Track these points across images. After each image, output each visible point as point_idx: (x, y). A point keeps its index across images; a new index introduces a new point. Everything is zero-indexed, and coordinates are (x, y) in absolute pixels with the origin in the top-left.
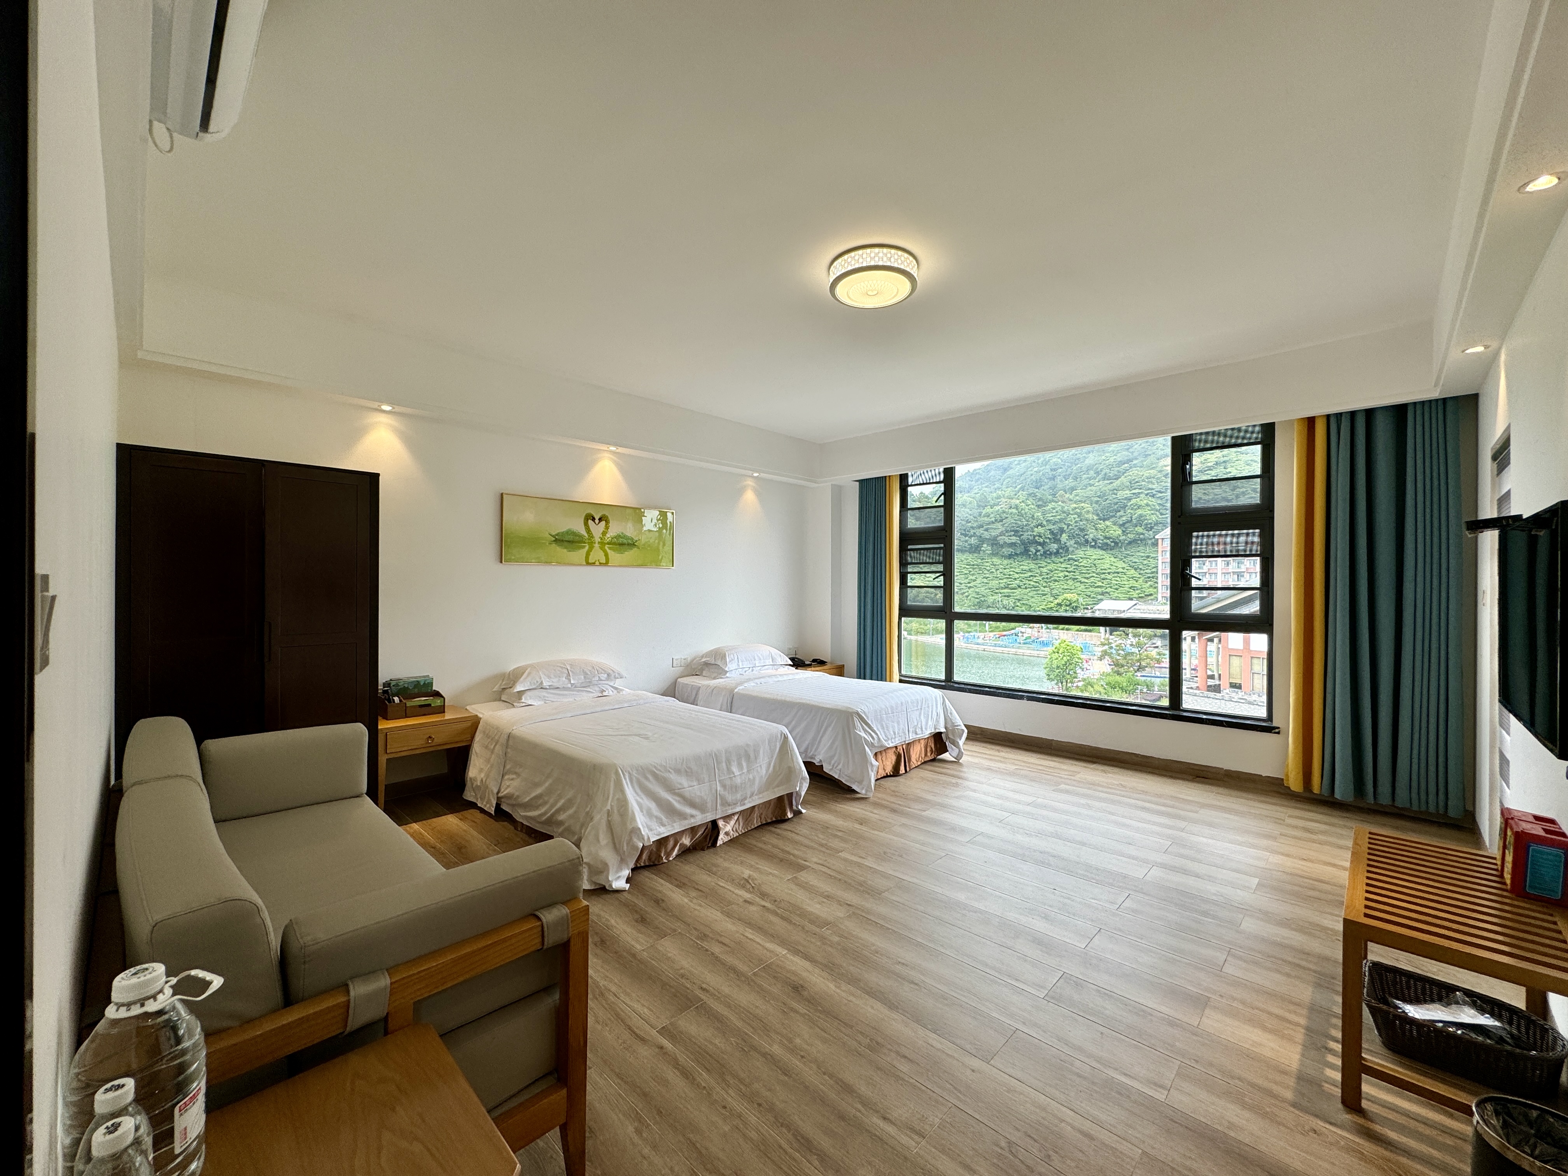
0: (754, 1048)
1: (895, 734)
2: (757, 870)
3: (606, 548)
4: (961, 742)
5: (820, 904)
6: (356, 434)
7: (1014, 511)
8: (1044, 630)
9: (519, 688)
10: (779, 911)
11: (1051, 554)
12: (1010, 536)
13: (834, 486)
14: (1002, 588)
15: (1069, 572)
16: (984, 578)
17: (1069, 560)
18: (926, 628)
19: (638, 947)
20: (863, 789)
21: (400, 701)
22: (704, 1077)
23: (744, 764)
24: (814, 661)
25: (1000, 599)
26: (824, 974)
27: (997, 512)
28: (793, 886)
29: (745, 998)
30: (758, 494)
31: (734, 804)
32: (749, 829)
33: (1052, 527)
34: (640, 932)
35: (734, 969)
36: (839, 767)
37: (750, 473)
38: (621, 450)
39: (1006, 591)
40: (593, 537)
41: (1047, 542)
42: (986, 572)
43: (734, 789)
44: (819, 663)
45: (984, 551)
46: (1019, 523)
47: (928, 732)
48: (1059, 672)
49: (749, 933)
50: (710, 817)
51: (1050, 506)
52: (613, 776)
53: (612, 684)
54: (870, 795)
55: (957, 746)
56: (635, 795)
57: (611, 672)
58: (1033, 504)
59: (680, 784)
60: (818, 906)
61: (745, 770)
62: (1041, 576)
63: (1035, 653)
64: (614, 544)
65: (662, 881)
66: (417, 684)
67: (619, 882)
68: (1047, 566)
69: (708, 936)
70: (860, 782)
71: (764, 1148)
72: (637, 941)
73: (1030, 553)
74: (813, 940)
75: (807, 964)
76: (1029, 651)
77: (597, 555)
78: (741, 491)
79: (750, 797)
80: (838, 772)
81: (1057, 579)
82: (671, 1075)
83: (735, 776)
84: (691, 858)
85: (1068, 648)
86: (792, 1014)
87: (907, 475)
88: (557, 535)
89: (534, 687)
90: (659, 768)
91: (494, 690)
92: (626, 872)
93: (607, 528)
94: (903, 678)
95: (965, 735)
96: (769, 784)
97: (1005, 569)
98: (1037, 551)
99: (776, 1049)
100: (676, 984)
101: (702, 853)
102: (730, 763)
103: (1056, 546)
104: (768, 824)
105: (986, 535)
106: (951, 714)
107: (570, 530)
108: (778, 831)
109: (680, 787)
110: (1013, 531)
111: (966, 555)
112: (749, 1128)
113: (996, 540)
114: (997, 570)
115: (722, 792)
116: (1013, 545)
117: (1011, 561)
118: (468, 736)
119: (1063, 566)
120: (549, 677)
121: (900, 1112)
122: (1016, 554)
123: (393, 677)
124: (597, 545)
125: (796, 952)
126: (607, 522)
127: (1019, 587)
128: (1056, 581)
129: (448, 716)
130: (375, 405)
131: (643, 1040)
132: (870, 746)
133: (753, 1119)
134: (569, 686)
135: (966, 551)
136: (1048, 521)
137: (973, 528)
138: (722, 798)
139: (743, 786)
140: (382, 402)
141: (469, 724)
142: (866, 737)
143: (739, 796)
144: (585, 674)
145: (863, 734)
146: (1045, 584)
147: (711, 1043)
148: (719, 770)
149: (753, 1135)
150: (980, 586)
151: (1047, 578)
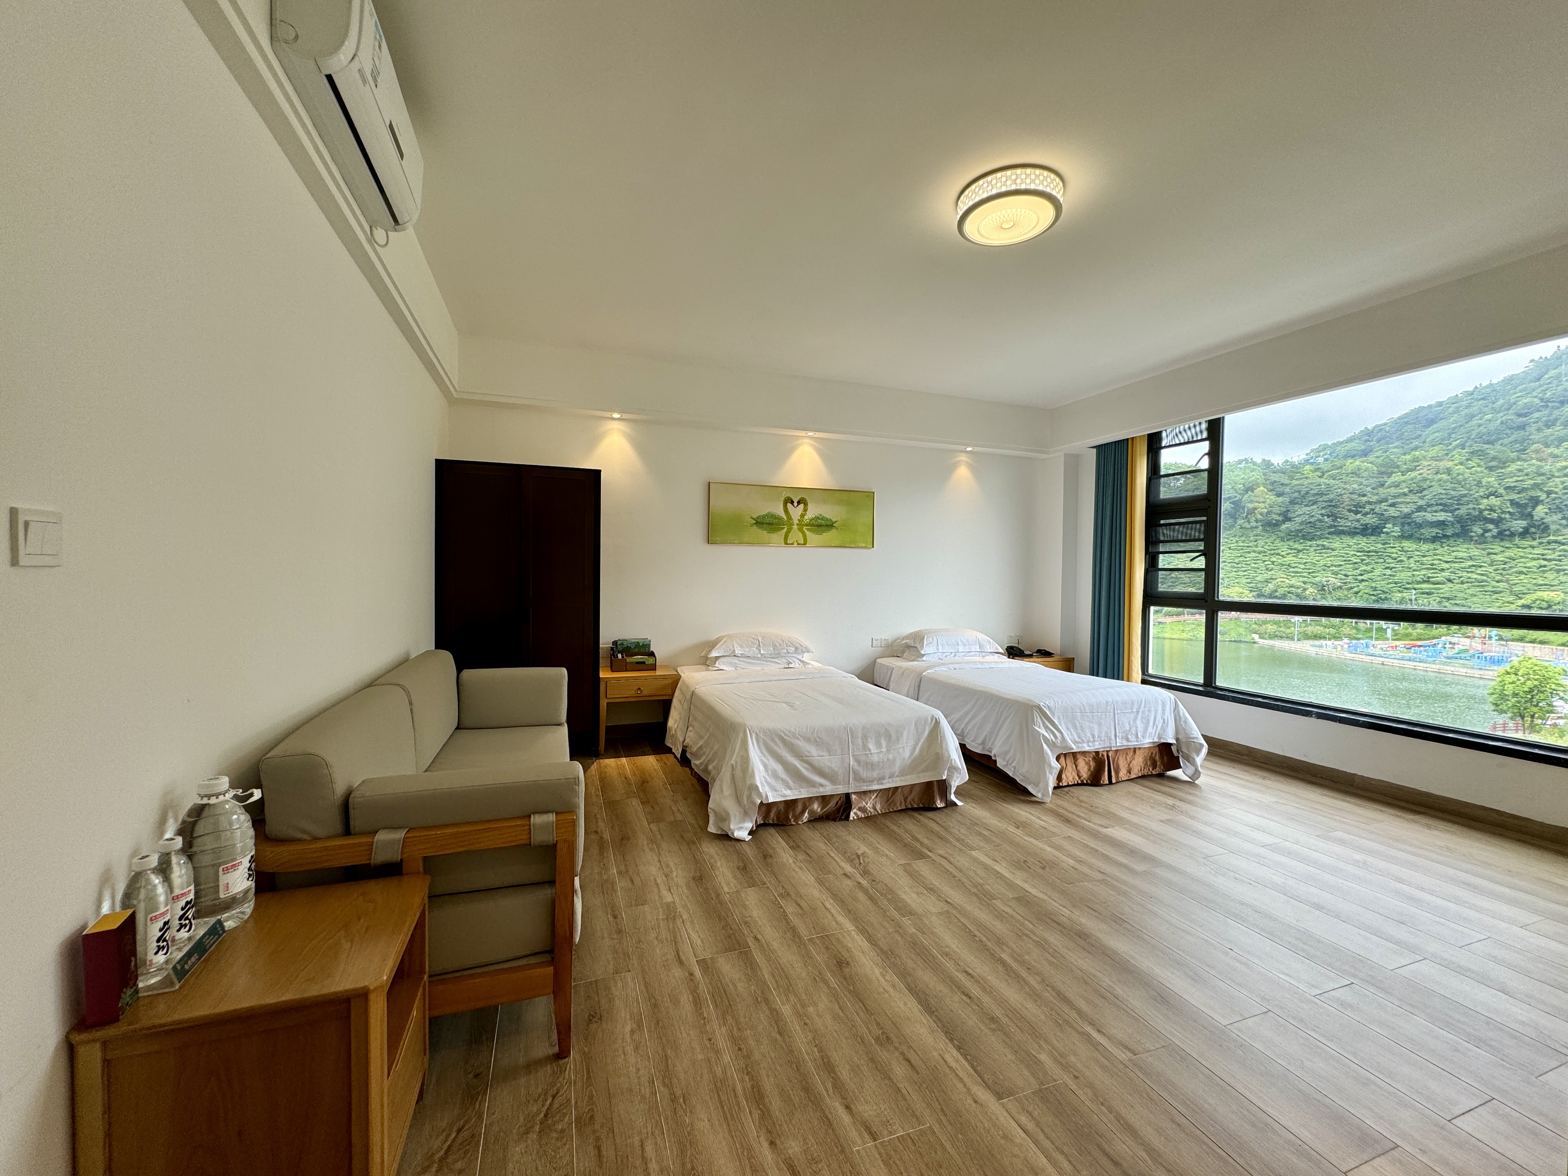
0: (767, 1001)
1: (1093, 736)
2: (876, 850)
3: (804, 529)
4: (1199, 759)
5: (918, 894)
6: (594, 441)
7: (1445, 477)
8: (1493, 641)
9: (714, 654)
10: (871, 891)
11: (1512, 535)
12: (1436, 511)
13: (1067, 456)
14: (1419, 583)
15: (1550, 560)
16: (1387, 568)
17: (1549, 543)
18: (1288, 631)
19: (726, 889)
20: (1039, 792)
21: (623, 657)
22: (710, 1009)
23: (884, 743)
24: (1039, 651)
25: (1413, 597)
26: (878, 959)
27: (1412, 479)
28: (901, 873)
29: (788, 956)
30: (974, 470)
31: (870, 781)
32: (892, 810)
33: (1514, 496)
34: (735, 877)
35: (794, 930)
36: (1013, 765)
37: (962, 448)
38: (818, 435)
39: (1424, 586)
40: (791, 519)
41: (1505, 519)
42: (1390, 560)
43: (871, 766)
44: (1044, 654)
45: (1387, 533)
46: (1452, 493)
47: (1148, 740)
48: (1519, 702)
49: (830, 903)
50: (841, 790)
51: (1513, 467)
52: (741, 734)
53: (800, 657)
54: (1048, 800)
55: (1193, 763)
56: (760, 754)
57: (798, 646)
58: (1479, 466)
59: (809, 752)
60: (914, 896)
61: (884, 750)
62: (1491, 565)
63: (1477, 673)
64: (813, 525)
65: (780, 840)
66: (637, 644)
67: (742, 831)
68: (1501, 552)
69: (791, 896)
70: (1036, 785)
71: (720, 1086)
72: (728, 884)
73: (1473, 534)
74: (888, 926)
75: (865, 944)
76: (1465, 670)
77: (796, 535)
78: (953, 467)
79: (890, 778)
80: (1013, 769)
81: (1524, 570)
82: (685, 999)
83: (871, 754)
84: (818, 825)
85: (1536, 668)
86: (821, 984)
87: (1159, 434)
88: (758, 517)
89: (727, 654)
90: (788, 733)
91: (702, 655)
92: (749, 825)
93: (805, 510)
94: (1146, 678)
95: (1205, 750)
96: (912, 767)
97: (1424, 556)
98: (1486, 531)
99: (786, 1010)
100: (737, 928)
101: (832, 823)
102: (866, 739)
103: (1524, 523)
104: (914, 809)
105: (1392, 512)
106: (1185, 722)
107: (769, 513)
108: (920, 817)
109: (808, 754)
110: (1441, 504)
111: (1356, 538)
112: (719, 1066)
113: (1410, 518)
114: (1409, 558)
115: (856, 767)
116: (1442, 524)
117: (1437, 545)
118: (670, 692)
119: (1536, 551)
120: (741, 646)
121: (866, 1108)
122: (1445, 536)
123: (620, 638)
124: (795, 527)
125: (863, 931)
126: (806, 504)
127: (1450, 581)
128: (1521, 573)
129: (658, 672)
130: (608, 414)
131: (681, 962)
132: (1052, 745)
133: (727, 1058)
134: (760, 656)
135: (1358, 533)
136: (1506, 488)
137: (1370, 503)
138: (855, 772)
139: (881, 765)
140: (614, 411)
141: (670, 681)
142: (1046, 735)
143: (875, 774)
144: (774, 646)
145: (1043, 731)
146: (1498, 578)
147: (734, 985)
148: (853, 744)
149: (719, 1072)
150: (1379, 578)
151: (1504, 569)
